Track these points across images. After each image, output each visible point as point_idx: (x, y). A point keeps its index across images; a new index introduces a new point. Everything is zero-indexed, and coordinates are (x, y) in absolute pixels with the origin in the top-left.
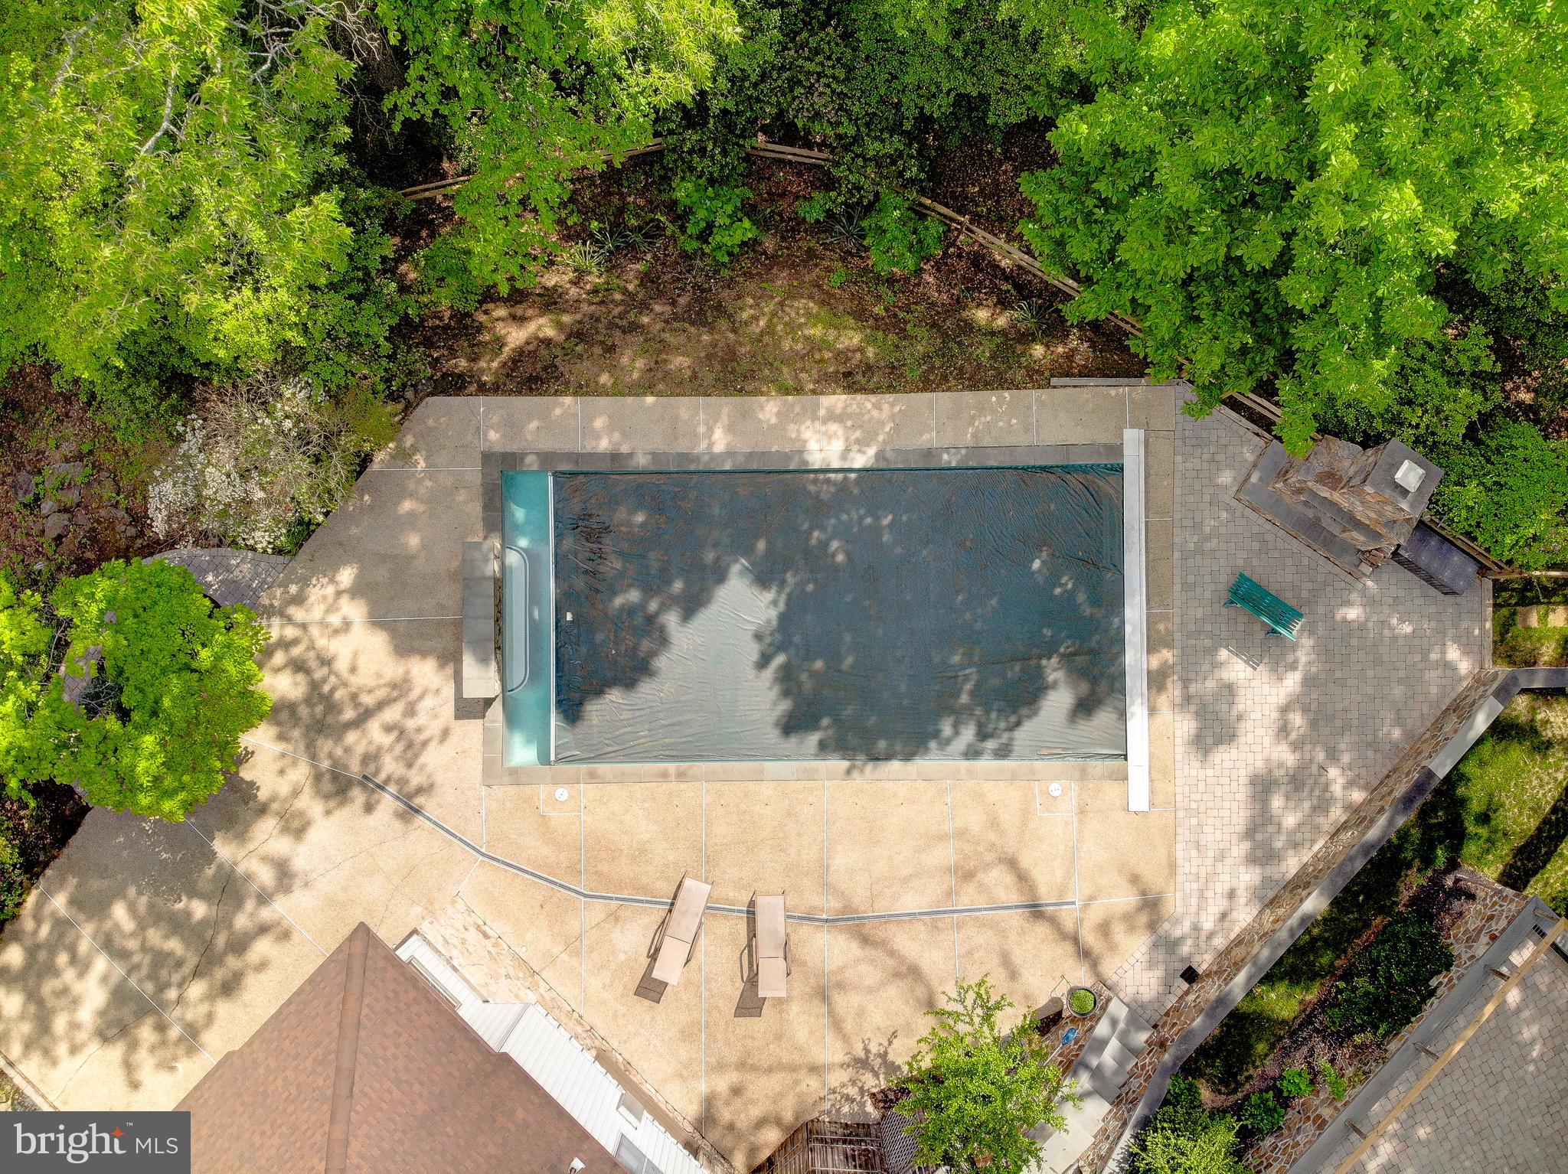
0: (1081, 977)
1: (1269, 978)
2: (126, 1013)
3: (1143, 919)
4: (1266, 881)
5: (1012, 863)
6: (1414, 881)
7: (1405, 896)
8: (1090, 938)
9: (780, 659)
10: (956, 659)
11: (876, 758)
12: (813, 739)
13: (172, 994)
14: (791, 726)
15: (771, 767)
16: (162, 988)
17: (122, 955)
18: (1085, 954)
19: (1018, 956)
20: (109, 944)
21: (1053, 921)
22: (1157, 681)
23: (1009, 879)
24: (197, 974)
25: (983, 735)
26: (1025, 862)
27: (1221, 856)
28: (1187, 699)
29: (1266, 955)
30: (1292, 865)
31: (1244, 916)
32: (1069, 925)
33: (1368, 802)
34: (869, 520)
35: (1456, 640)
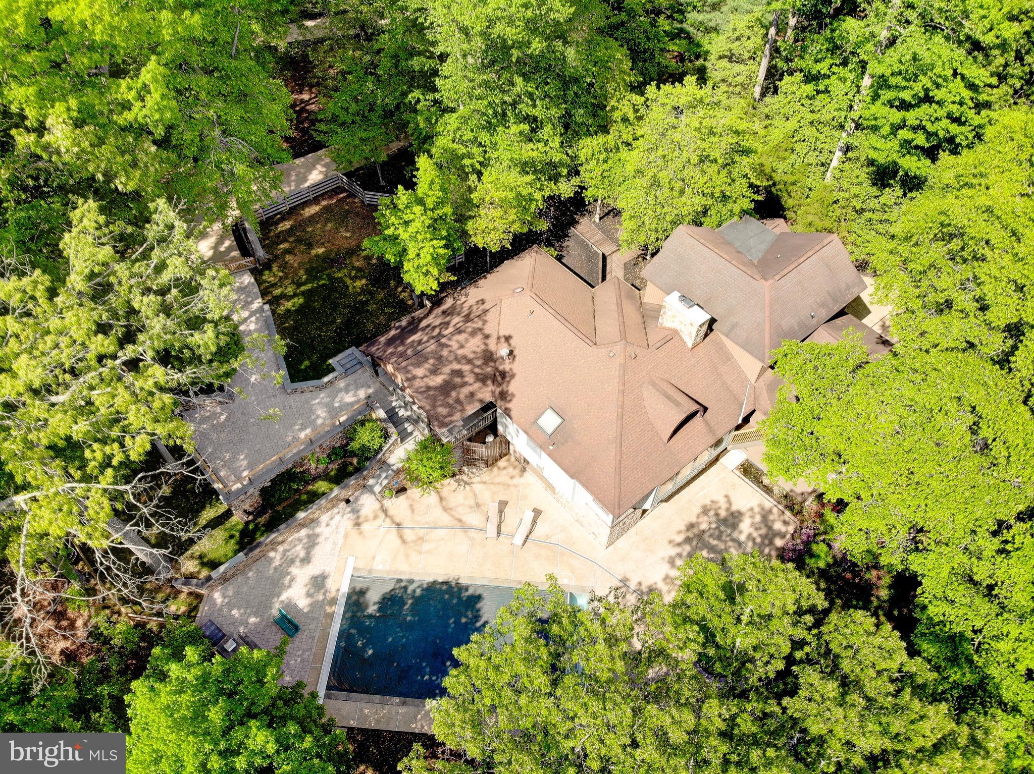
0: (387, 503)
1: (324, 494)
2: (731, 520)
3: (361, 520)
4: (313, 528)
5: (404, 542)
6: (262, 520)
7: (267, 516)
8: (382, 515)
9: (478, 624)
10: (409, 618)
11: (447, 583)
12: (470, 592)
13: (714, 526)
14: (479, 598)
15: (486, 583)
16: (717, 528)
17: (733, 540)
18: (385, 511)
19: (409, 512)
20: (740, 544)
21: (393, 521)
22: (334, 601)
23: (405, 537)
24: (704, 531)
25: (405, 588)
26: (399, 541)
27: (327, 539)
28: (324, 594)
29: (323, 502)
30: (303, 532)
31: (324, 518)
32: (388, 520)
33: (268, 551)
34: (434, 678)
35: (215, 604)
